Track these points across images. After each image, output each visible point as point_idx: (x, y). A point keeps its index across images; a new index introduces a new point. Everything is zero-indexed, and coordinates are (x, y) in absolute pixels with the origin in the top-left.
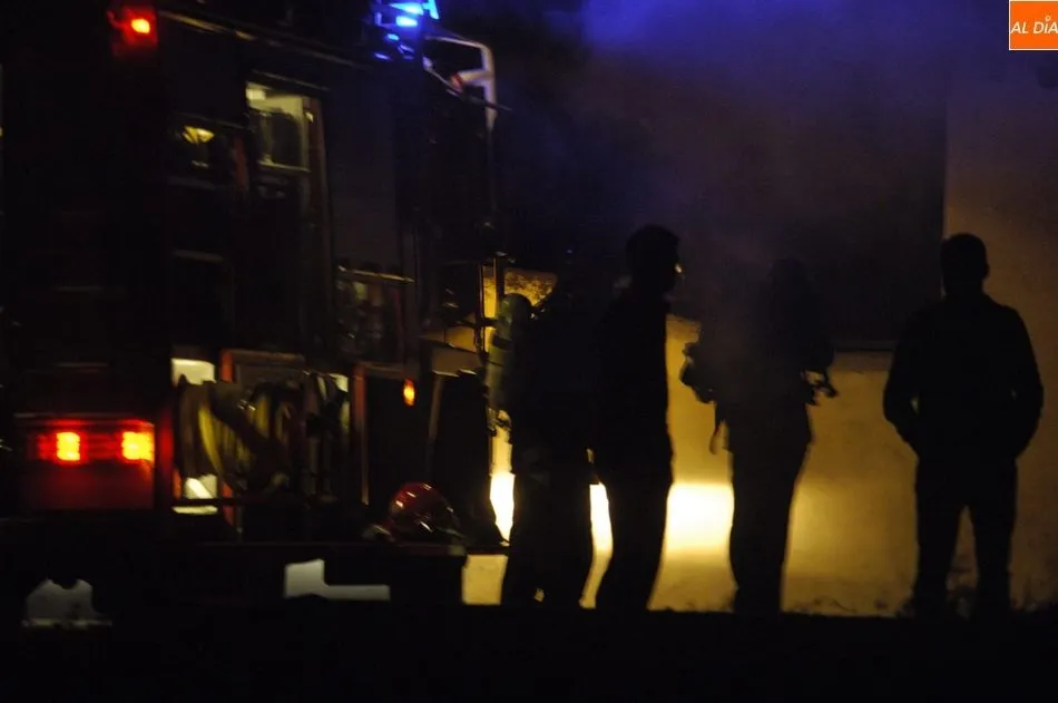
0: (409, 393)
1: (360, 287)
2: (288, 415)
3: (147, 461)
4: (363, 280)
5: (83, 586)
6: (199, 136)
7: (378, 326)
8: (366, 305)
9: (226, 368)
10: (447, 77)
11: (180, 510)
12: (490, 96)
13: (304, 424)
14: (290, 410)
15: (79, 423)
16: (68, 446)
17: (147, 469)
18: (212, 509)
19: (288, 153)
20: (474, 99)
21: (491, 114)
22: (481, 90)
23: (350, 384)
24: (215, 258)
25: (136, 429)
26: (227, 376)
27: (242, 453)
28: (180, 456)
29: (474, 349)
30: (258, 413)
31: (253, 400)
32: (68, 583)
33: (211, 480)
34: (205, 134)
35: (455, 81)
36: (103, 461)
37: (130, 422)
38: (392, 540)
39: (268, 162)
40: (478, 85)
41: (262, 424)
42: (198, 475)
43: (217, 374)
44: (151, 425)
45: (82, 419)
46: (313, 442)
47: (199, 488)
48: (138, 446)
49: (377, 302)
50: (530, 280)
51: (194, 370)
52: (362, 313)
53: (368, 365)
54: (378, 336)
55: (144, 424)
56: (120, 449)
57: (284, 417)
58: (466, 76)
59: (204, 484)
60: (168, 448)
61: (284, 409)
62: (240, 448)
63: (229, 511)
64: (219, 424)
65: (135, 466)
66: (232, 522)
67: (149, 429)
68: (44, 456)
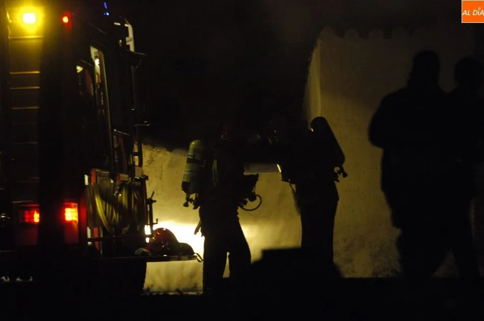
2: (136, 197)
3: (75, 222)
9: (93, 178)
12: (132, 49)
14: (137, 195)
17: (76, 224)
18: (90, 243)
22: (129, 46)
25: (70, 207)
26: (93, 181)
27: (116, 216)
28: (88, 216)
30: (123, 197)
31: (120, 191)
34: (79, 69)
37: (68, 204)
38: (151, 254)
41: (125, 201)
43: (89, 180)
44: (77, 204)
48: (71, 214)
55: (73, 204)
56: (64, 217)
57: (134, 199)
60: (84, 215)
61: (135, 195)
62: (114, 214)
63: (97, 243)
64: (104, 203)
65: (70, 223)
66: (98, 248)
67: (75, 207)
68: (27, 221)
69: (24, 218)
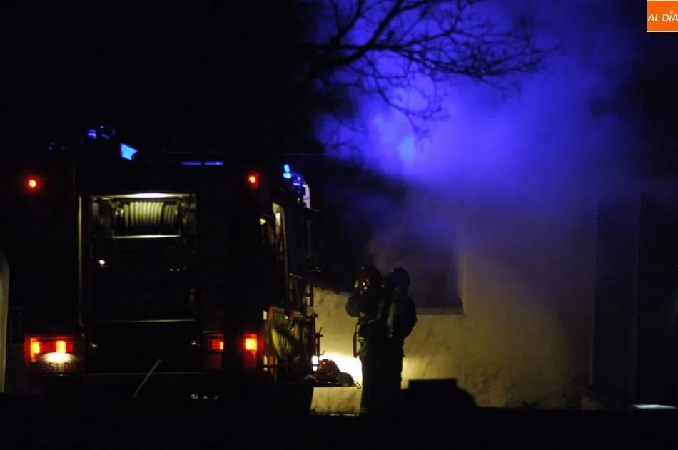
3: (255, 351)
4: (293, 278)
7: (291, 297)
9: (271, 314)
12: (308, 206)
14: (307, 329)
17: (254, 353)
18: (266, 369)
22: (305, 203)
25: (250, 337)
26: (271, 317)
27: (289, 347)
28: (265, 347)
30: (295, 330)
31: (293, 326)
34: (263, 222)
37: (248, 334)
41: (297, 335)
43: (268, 316)
44: (256, 336)
48: (251, 344)
49: (291, 287)
53: (294, 312)
55: (253, 335)
56: (244, 346)
57: (305, 333)
60: (262, 345)
61: (305, 329)
62: (288, 344)
63: (272, 369)
64: (279, 335)
65: (250, 352)
66: (273, 374)
67: (254, 338)
68: (214, 348)
69: (211, 346)
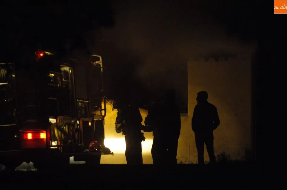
0: (90, 124)
1: (80, 103)
2: (72, 129)
3: (45, 139)
4: (81, 102)
5: (31, 163)
6: (52, 76)
7: (84, 111)
8: (81, 107)
9: (58, 120)
10: (94, 63)
11: (51, 148)
12: (101, 66)
13: (75, 130)
15: (31, 132)
16: (30, 136)
17: (45, 140)
18: (56, 147)
19: (67, 78)
20: (98, 66)
21: (102, 69)
22: (100, 65)
23: (79, 122)
24: (55, 99)
25: (43, 132)
26: (58, 122)
27: (63, 136)
28: (51, 137)
29: (100, 115)
30: (66, 128)
31: (65, 126)
32: (28, 162)
33: (56, 142)
34: (53, 75)
35: (95, 63)
36: (36, 138)
37: (42, 131)
38: (90, 152)
39: (64, 80)
40: (99, 64)
41: (67, 130)
42: (54, 141)
43: (57, 121)
45: (32, 131)
46: (77, 134)
47: (54, 143)
48: (43, 136)
49: (83, 106)
50: (109, 101)
51: (53, 121)
52: (80, 108)
53: (83, 119)
54: (83, 113)
55: (44, 131)
56: (40, 136)
57: (71, 129)
58: (97, 62)
59: (55, 143)
60: (49, 136)
61: (71, 128)
62: (63, 135)
63: (60, 147)
64: (58, 131)
65: (43, 139)
66: (60, 150)
67: (45, 132)
68: (25, 138)
69: (23, 137)
